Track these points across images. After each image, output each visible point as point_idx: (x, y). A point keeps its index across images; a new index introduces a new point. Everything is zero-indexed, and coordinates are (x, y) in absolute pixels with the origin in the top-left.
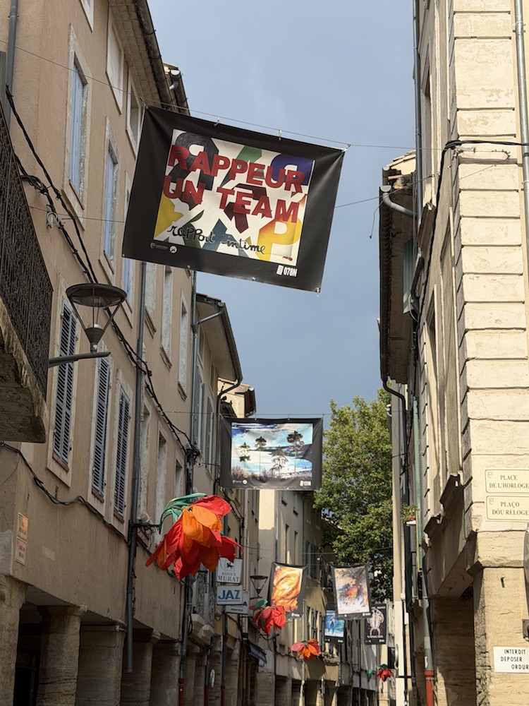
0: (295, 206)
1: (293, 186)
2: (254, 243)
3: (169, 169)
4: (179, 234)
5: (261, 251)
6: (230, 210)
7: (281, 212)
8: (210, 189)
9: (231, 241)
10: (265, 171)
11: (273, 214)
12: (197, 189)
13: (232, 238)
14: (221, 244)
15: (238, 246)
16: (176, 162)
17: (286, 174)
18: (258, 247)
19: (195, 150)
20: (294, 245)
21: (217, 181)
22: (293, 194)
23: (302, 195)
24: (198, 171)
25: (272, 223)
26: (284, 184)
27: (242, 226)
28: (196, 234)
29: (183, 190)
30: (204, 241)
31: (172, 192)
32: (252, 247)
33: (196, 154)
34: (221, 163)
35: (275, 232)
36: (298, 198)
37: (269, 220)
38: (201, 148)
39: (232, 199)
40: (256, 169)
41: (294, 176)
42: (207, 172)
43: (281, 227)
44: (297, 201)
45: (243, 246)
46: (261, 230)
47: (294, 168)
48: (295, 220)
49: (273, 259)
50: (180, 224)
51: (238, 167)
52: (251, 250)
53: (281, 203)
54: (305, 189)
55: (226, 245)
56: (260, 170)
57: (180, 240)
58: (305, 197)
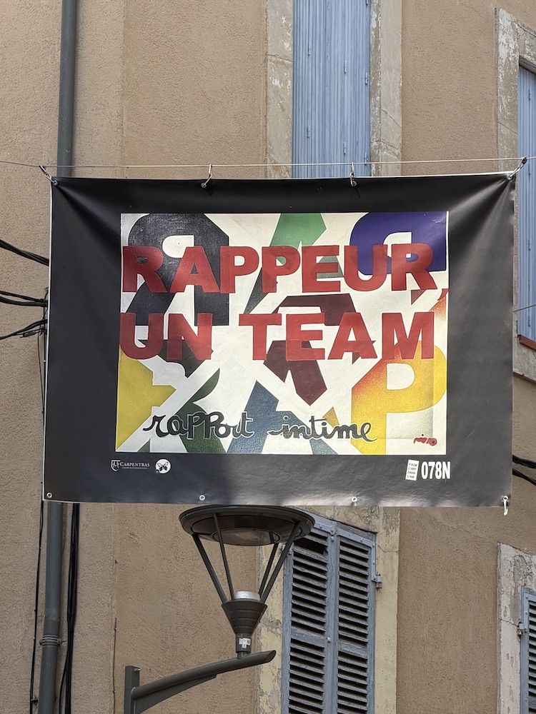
0: (424, 321)
1: (409, 276)
2: (345, 420)
3: (127, 299)
4: (171, 432)
5: (363, 435)
6: (277, 359)
7: (396, 341)
8: (224, 321)
9: (291, 426)
10: (341, 259)
11: (378, 347)
12: (195, 329)
13: (292, 417)
14: (270, 437)
15: (308, 433)
16: (140, 281)
17: (389, 254)
18: (354, 428)
19: (176, 246)
20: (434, 407)
21: (238, 303)
22: (415, 295)
23: (438, 293)
24: (190, 289)
25: (379, 369)
26: (389, 277)
27: (311, 387)
28: (209, 424)
29: (166, 337)
30: (231, 437)
31: (141, 345)
32: (341, 430)
33: (180, 255)
34: (239, 261)
35: (389, 387)
36: (428, 300)
37: (370, 363)
38: (188, 241)
39: (276, 333)
40: (319, 259)
41: (409, 256)
42: (210, 288)
43: (401, 375)
44: (427, 310)
45: (319, 431)
46: (357, 389)
47: (404, 238)
48: (428, 353)
49: (393, 448)
50: (170, 408)
51: (279, 263)
52: (340, 436)
53: (391, 321)
54: (441, 278)
55: (281, 437)
56: (330, 259)
57: (174, 444)
58: (443, 296)
